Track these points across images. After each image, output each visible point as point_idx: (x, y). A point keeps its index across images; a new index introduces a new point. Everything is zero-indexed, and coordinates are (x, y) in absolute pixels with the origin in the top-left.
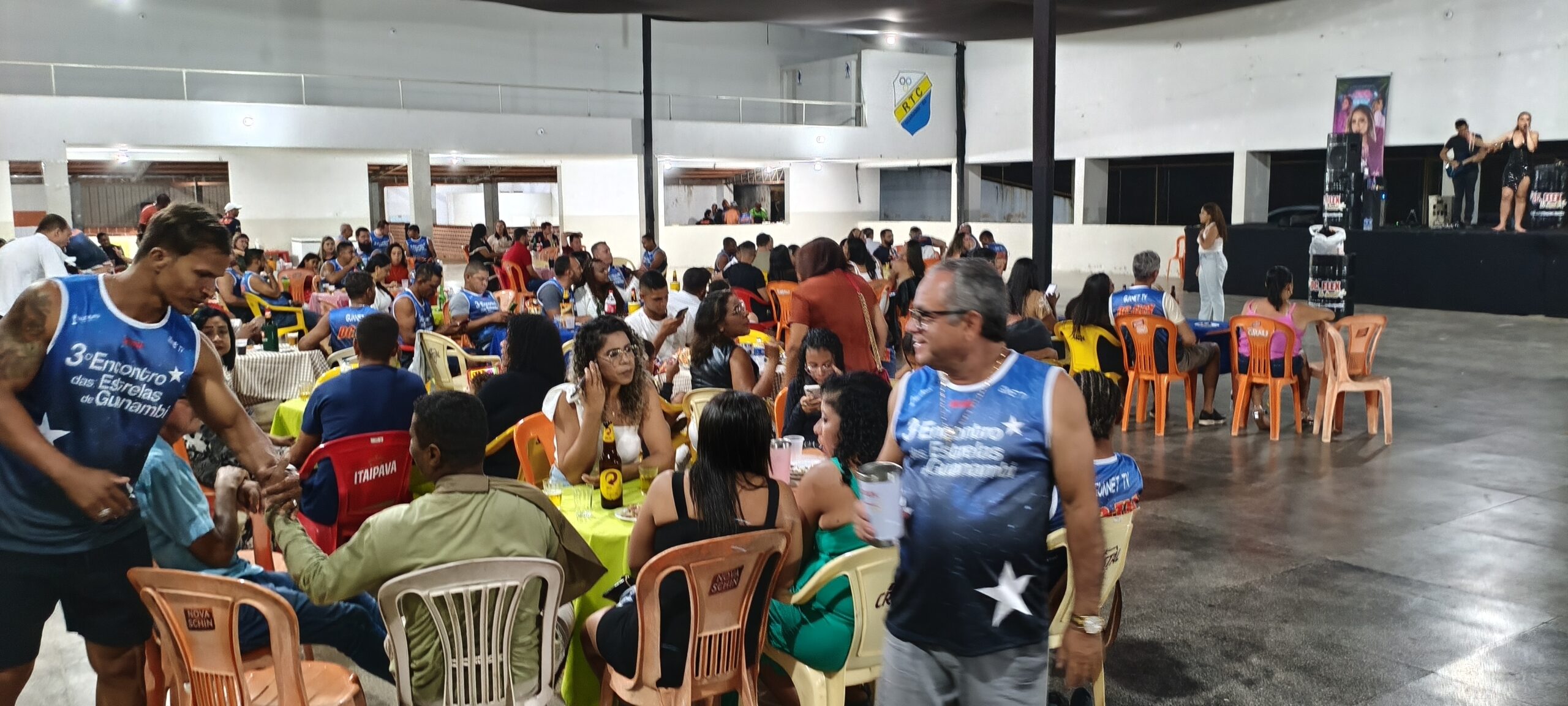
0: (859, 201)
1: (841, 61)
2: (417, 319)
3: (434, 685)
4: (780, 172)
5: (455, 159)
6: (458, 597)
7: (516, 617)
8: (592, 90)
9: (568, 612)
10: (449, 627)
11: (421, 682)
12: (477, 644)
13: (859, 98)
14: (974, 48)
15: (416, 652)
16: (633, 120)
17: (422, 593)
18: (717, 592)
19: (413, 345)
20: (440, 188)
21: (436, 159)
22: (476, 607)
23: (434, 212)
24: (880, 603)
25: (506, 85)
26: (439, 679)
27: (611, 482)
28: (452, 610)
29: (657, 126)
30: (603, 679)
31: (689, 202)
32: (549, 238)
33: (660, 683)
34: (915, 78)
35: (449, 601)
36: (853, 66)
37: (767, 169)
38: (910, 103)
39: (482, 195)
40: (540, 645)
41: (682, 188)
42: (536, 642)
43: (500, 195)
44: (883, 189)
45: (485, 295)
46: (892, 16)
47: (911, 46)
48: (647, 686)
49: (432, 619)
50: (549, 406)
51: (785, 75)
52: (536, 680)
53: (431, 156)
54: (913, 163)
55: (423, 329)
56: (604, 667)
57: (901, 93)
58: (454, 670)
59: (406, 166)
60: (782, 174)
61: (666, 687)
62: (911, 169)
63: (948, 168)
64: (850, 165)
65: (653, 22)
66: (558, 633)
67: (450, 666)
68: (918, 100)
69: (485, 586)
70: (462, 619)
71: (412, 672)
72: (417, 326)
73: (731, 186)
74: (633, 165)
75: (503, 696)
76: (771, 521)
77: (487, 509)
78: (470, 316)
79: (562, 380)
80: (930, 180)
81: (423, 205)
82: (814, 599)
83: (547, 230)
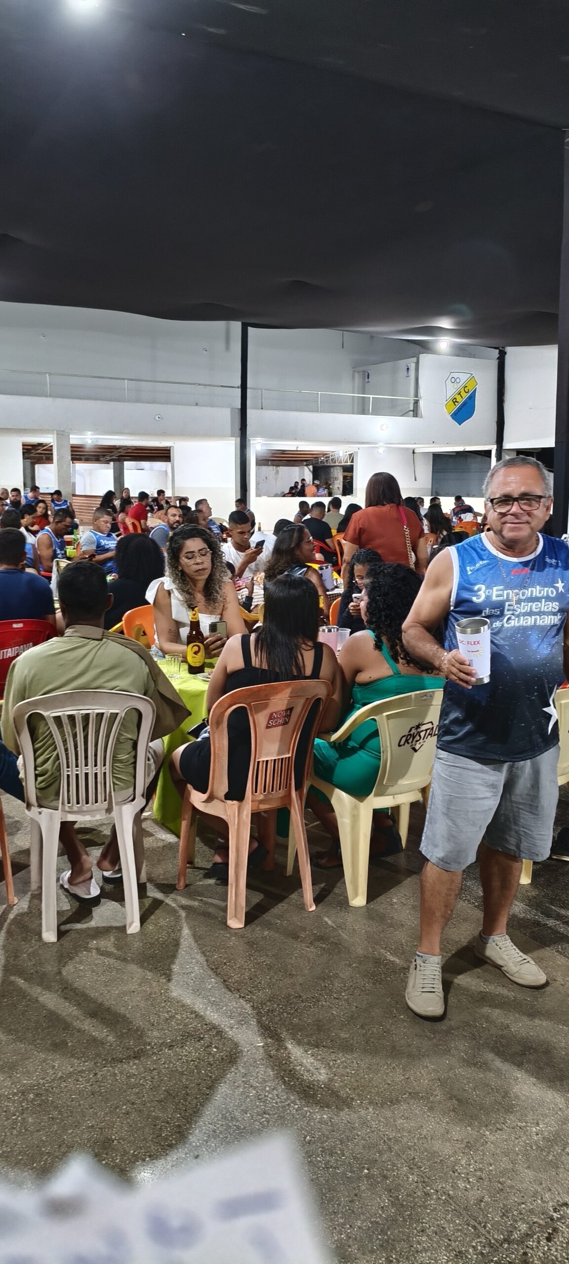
0: (416, 480)
1: (403, 363)
2: (55, 551)
3: (53, 788)
4: (350, 455)
5: (89, 439)
6: (72, 718)
7: (117, 738)
8: (199, 385)
9: (160, 744)
10: (65, 742)
11: (43, 785)
12: (86, 758)
13: (416, 395)
14: (513, 353)
15: (40, 760)
16: (232, 409)
17: (45, 714)
18: (273, 726)
19: (51, 572)
20: (80, 466)
21: (75, 439)
22: (85, 728)
23: (74, 484)
24: (402, 743)
25: (132, 380)
26: (57, 783)
27: (196, 653)
28: (67, 728)
29: (250, 412)
30: (184, 795)
31: (276, 479)
32: (163, 503)
33: (228, 797)
34: (464, 378)
35: (65, 721)
36: (412, 367)
37: (340, 452)
38: (459, 399)
39: (112, 471)
40: (135, 763)
41: (271, 468)
42: (132, 760)
43: (125, 472)
44: (434, 471)
45: (109, 535)
46: (445, 323)
47: (460, 351)
48: (217, 799)
49: (52, 735)
50: (150, 595)
51: (356, 375)
52: (131, 789)
53: (71, 436)
54: (460, 449)
55: (60, 558)
56: (185, 787)
57: (452, 390)
58: (68, 776)
59: (52, 446)
60: (352, 457)
61: (232, 799)
62: (458, 454)
63: (488, 453)
64: (408, 449)
65: (249, 328)
66: (150, 757)
67: (66, 773)
68: (465, 396)
69: (94, 710)
70: (75, 736)
71: (36, 776)
72: (55, 556)
73: (311, 467)
74: (231, 446)
75: (105, 800)
76: (315, 674)
77: (99, 652)
78: (96, 551)
79: (162, 575)
80: (475, 464)
81: (64, 476)
82: (349, 738)
83: (161, 497)
